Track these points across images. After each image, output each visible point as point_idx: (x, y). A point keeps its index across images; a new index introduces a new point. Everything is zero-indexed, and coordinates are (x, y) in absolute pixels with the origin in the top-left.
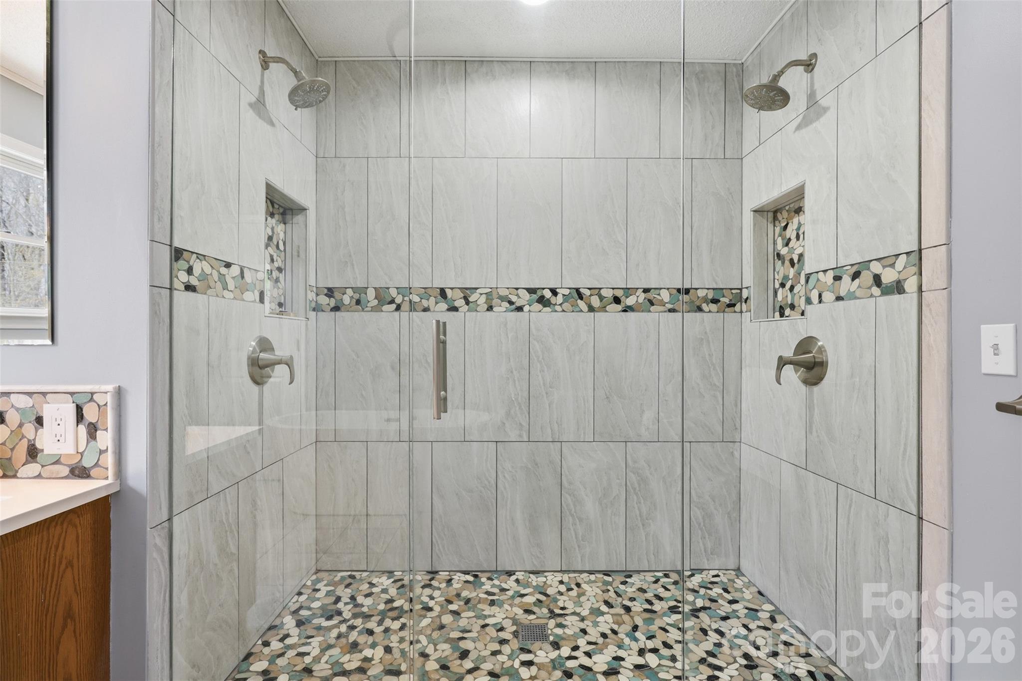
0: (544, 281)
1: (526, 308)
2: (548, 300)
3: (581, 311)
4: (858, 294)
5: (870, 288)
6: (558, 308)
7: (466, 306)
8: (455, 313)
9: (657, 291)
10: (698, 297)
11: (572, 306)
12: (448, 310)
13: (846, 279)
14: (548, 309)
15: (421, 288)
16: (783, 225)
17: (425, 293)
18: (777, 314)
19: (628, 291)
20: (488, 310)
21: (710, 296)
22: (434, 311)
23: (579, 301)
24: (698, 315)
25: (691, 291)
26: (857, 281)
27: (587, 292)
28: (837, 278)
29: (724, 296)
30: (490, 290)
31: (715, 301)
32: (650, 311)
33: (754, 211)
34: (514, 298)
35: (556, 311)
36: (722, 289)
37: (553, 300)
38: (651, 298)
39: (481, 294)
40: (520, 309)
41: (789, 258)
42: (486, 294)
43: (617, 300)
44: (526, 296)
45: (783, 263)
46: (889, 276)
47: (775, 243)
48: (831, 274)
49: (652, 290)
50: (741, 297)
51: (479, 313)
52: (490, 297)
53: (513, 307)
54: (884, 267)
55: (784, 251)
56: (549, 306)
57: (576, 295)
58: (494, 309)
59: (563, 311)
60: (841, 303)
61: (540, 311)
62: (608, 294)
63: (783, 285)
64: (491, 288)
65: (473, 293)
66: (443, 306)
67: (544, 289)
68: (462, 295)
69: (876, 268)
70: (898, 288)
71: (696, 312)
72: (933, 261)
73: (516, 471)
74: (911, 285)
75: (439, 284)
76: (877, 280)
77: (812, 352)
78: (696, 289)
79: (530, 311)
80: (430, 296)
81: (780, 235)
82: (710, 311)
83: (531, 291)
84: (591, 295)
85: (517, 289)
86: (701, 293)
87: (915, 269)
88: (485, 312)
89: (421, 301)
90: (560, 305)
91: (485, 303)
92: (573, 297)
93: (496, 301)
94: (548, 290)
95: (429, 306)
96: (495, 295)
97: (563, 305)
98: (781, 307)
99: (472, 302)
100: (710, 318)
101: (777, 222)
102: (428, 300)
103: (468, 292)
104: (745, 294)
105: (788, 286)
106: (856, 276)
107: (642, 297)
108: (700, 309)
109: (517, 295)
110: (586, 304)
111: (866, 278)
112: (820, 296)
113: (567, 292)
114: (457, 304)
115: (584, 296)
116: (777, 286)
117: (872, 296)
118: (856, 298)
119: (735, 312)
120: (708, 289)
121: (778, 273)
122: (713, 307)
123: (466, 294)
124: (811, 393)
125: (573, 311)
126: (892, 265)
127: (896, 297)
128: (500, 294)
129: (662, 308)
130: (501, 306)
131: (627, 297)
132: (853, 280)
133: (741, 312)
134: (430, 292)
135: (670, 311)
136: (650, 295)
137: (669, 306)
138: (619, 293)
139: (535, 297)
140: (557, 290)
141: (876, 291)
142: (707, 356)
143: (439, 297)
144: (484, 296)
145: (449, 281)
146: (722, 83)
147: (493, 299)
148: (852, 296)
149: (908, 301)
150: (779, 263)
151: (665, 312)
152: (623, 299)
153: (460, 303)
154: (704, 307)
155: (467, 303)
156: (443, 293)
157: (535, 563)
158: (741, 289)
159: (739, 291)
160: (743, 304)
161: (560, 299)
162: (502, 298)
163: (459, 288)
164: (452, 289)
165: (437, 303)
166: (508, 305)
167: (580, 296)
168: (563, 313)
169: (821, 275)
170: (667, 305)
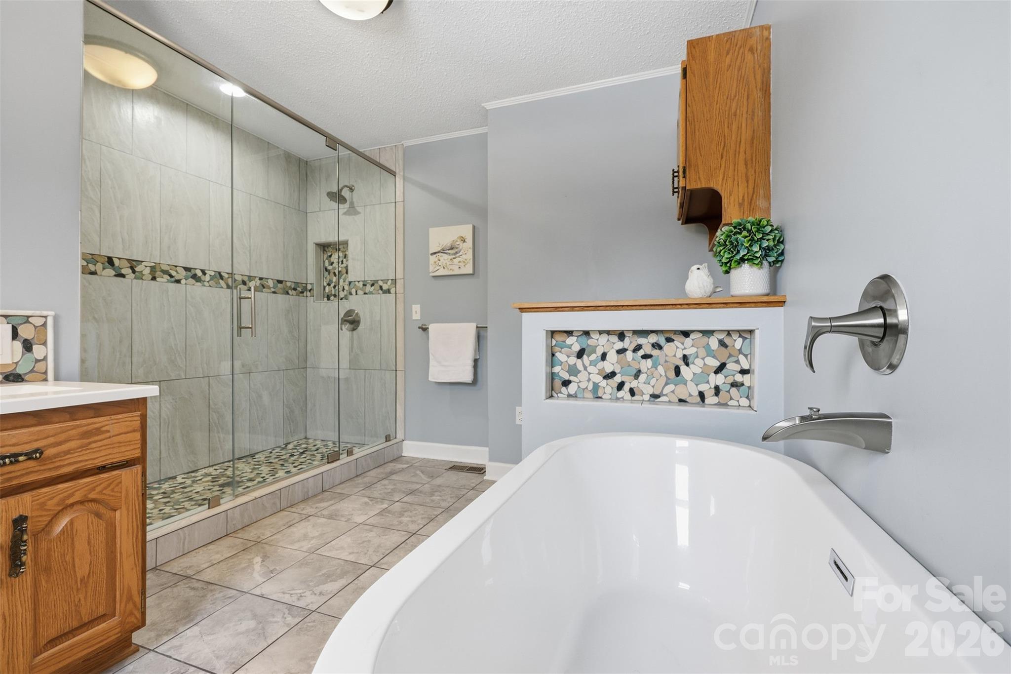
0: (198, 264)
1: (183, 281)
2: (200, 277)
3: (222, 287)
4: (373, 292)
5: (378, 290)
6: (206, 284)
7: (132, 274)
8: (122, 279)
9: (266, 280)
10: (287, 286)
11: (216, 283)
12: (115, 276)
13: (368, 286)
14: (199, 284)
15: (87, 253)
16: (329, 254)
17: (92, 258)
18: (326, 299)
19: (251, 278)
20: (152, 279)
21: (293, 287)
22: (101, 275)
23: (221, 281)
24: (287, 296)
25: (284, 282)
26: (373, 287)
27: (226, 276)
28: (364, 285)
29: (299, 287)
30: (154, 264)
31: (295, 289)
32: (262, 292)
33: (316, 244)
34: (173, 273)
35: (205, 286)
36: (298, 283)
37: (203, 278)
38: (263, 284)
39: (146, 266)
40: (178, 281)
41: (333, 272)
42: (150, 267)
43: (244, 283)
44: (183, 273)
45: (329, 274)
46: (385, 287)
47: (324, 262)
48: (361, 283)
49: (264, 279)
50: (306, 288)
51: (144, 281)
52: (154, 270)
53: (173, 279)
54: (384, 283)
55: (330, 268)
56: (200, 282)
57: (218, 276)
58: (158, 279)
59: (210, 286)
60: (366, 295)
61: (193, 285)
62: (239, 278)
63: (329, 285)
64: (155, 263)
65: (138, 265)
66: (110, 272)
67: (196, 269)
68: (129, 265)
69: (381, 283)
70: (388, 291)
71: (285, 294)
72: (399, 283)
73: (176, 402)
74: (393, 291)
75: (106, 252)
76: (381, 287)
77: (352, 316)
78: (286, 281)
79: (186, 284)
80: (98, 262)
81: (327, 259)
82: (292, 295)
83: (187, 269)
84: (229, 278)
85: (176, 266)
86: (289, 284)
87: (394, 286)
88: (149, 280)
89: (87, 265)
90: (208, 282)
91: (150, 274)
92: (216, 278)
93: (158, 273)
94: (200, 271)
95: (96, 270)
96: (158, 269)
97: (210, 282)
98: (328, 296)
99: (138, 272)
100: (292, 298)
101: (325, 252)
102: (95, 265)
103: (134, 263)
104: (309, 287)
105: (332, 285)
106: (373, 285)
107: (259, 282)
108: (288, 293)
109: (176, 271)
110: (225, 283)
111: (377, 286)
112: (356, 292)
113: (213, 274)
114: (123, 271)
115: (224, 278)
116: (325, 284)
117: (379, 294)
118: (373, 294)
119: (304, 296)
120: (292, 282)
121: (326, 278)
122: (294, 292)
123: (133, 265)
124: (352, 334)
125: (217, 287)
126: (387, 283)
127: (388, 295)
128: (162, 268)
129: (269, 290)
130: (162, 278)
131: (250, 282)
132: (371, 286)
133: (307, 297)
134: (98, 259)
135: (274, 292)
136: (264, 282)
137: (273, 290)
138: (246, 279)
139: (189, 273)
140: (206, 271)
141: (380, 292)
142: (291, 320)
143: (107, 264)
144: (149, 268)
145: (117, 252)
146: (298, 168)
147: (156, 272)
148: (371, 293)
149: (391, 297)
150: (326, 273)
151: (271, 293)
152: (247, 282)
153: (126, 271)
154: (290, 292)
155: (134, 272)
156: (110, 261)
157: (191, 465)
158: (306, 284)
159: (305, 285)
160: (308, 292)
161: (207, 278)
162: (165, 272)
163: (126, 259)
164: (119, 259)
165: (104, 269)
166: (169, 278)
167: (222, 277)
168: (210, 288)
169: (357, 283)
170: (272, 289)
